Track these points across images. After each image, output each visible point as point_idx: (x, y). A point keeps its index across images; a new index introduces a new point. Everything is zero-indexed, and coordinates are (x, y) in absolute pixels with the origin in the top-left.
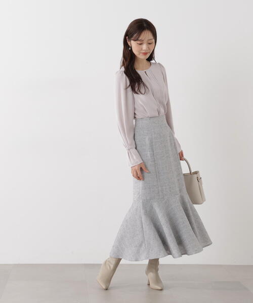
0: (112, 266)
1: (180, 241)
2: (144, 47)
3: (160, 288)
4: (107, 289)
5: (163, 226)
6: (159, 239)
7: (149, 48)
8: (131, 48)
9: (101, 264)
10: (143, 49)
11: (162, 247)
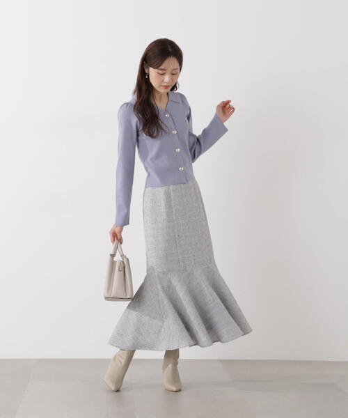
0: (123, 361)
1: (209, 326)
2: (167, 78)
3: (175, 389)
4: (117, 391)
5: (186, 307)
6: (181, 323)
7: (172, 79)
8: (148, 76)
9: (110, 360)
10: (165, 81)
11: (186, 334)
